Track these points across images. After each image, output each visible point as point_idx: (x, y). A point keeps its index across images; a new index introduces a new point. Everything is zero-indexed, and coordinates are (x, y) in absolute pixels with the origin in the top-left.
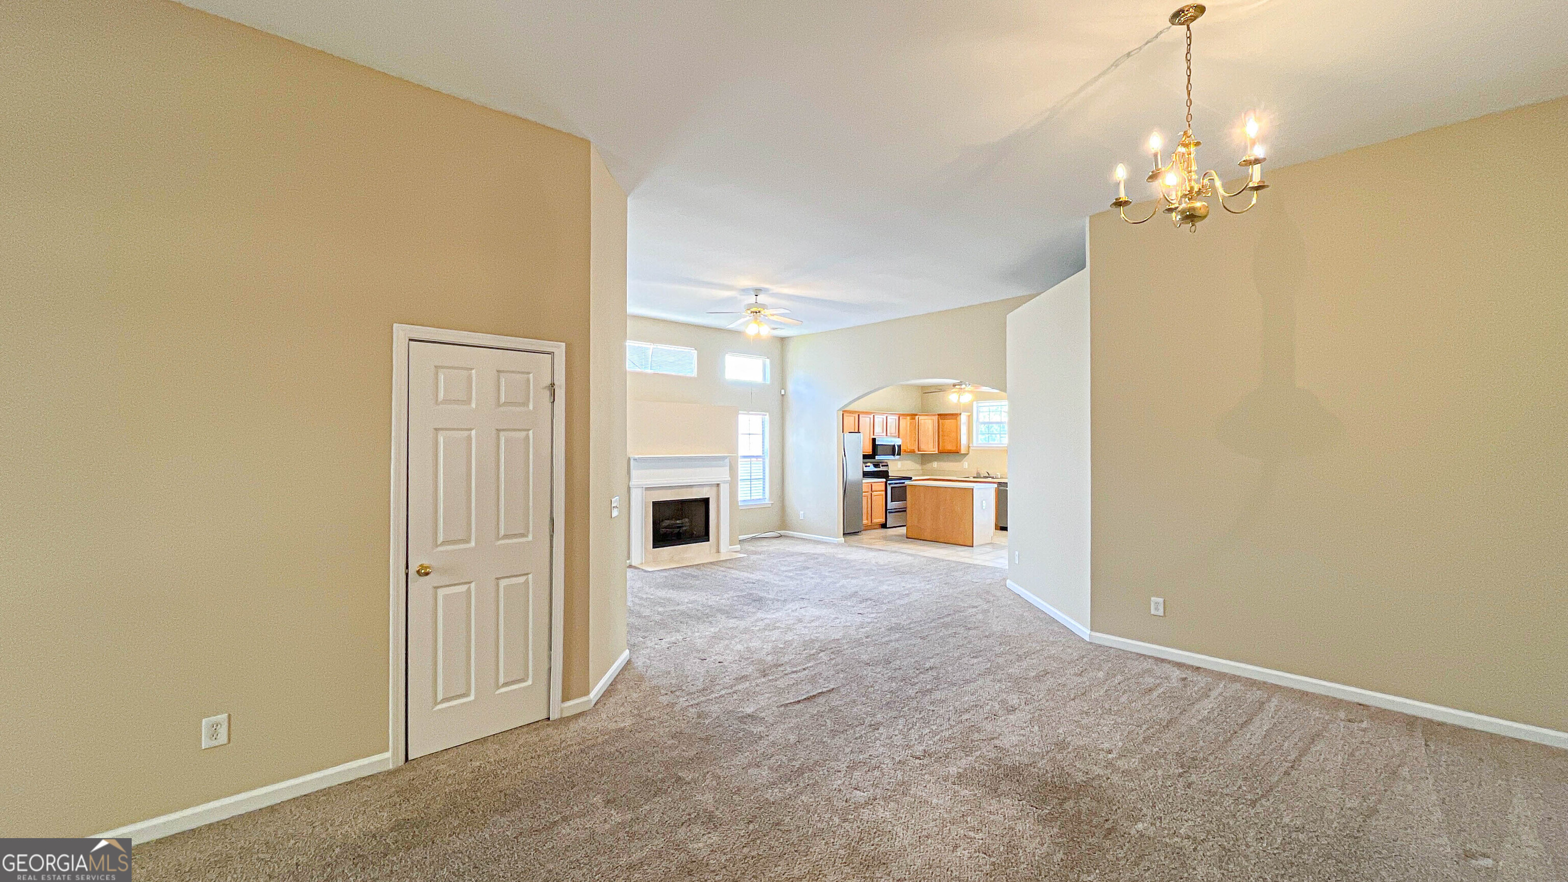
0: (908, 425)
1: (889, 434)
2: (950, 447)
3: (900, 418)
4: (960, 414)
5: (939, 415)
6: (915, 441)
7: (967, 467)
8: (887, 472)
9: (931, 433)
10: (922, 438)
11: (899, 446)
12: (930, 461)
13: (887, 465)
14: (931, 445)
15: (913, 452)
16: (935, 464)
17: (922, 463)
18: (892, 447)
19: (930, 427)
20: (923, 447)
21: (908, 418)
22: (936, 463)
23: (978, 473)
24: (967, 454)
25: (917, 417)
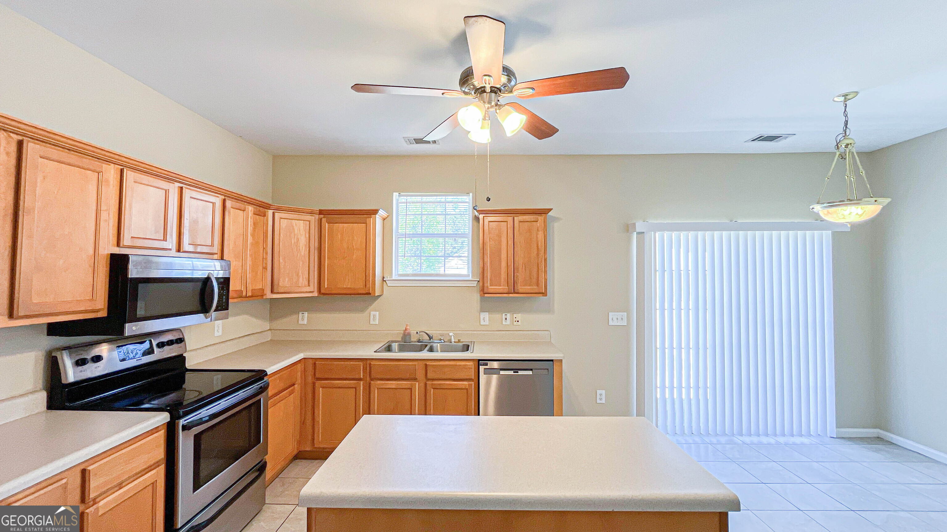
0: (250, 229)
1: (186, 246)
2: (348, 284)
3: (229, 203)
4: (375, 212)
5: (321, 212)
6: (265, 268)
7: (377, 322)
8: (181, 359)
9: (303, 251)
10: (280, 261)
11: (225, 283)
12: (296, 312)
13: (180, 340)
14: (303, 281)
15: (258, 295)
16: (304, 318)
17: (272, 318)
18: (200, 284)
19: (303, 241)
20: (283, 282)
21: (250, 209)
22: (306, 314)
23: (406, 335)
24: (380, 296)
25: (270, 212)
